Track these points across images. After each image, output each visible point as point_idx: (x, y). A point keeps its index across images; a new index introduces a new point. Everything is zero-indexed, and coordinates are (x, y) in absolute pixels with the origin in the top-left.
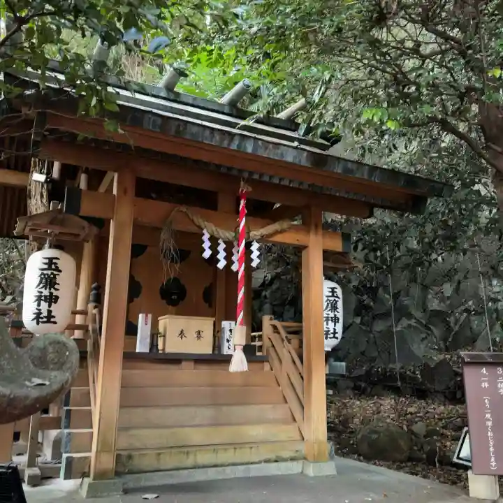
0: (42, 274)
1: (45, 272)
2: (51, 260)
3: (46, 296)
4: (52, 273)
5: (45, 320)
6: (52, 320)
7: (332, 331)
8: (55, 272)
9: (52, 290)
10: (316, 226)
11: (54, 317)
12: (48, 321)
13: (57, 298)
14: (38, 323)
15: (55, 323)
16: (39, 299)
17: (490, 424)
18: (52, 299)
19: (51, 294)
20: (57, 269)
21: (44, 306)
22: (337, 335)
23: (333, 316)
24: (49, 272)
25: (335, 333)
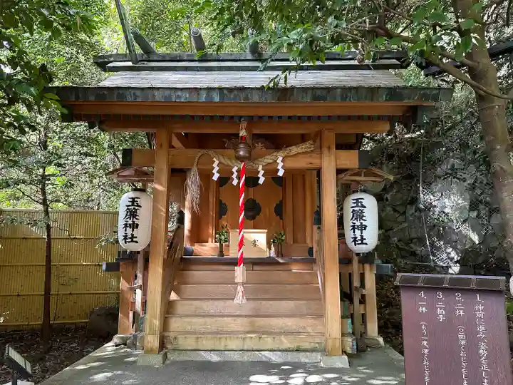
0: (128, 209)
1: (129, 208)
2: (133, 199)
3: (130, 224)
4: (134, 208)
5: (130, 240)
6: (134, 240)
7: (359, 238)
8: (136, 208)
9: (135, 220)
10: (329, 148)
11: (136, 237)
12: (132, 241)
13: (137, 225)
14: (126, 243)
15: (137, 242)
16: (126, 226)
17: (426, 351)
18: (135, 226)
19: (134, 222)
20: (138, 206)
21: (129, 231)
22: (364, 241)
23: (359, 224)
24: (132, 207)
25: (362, 239)
